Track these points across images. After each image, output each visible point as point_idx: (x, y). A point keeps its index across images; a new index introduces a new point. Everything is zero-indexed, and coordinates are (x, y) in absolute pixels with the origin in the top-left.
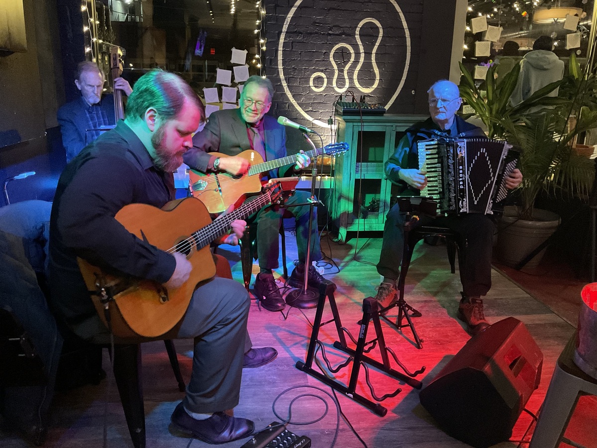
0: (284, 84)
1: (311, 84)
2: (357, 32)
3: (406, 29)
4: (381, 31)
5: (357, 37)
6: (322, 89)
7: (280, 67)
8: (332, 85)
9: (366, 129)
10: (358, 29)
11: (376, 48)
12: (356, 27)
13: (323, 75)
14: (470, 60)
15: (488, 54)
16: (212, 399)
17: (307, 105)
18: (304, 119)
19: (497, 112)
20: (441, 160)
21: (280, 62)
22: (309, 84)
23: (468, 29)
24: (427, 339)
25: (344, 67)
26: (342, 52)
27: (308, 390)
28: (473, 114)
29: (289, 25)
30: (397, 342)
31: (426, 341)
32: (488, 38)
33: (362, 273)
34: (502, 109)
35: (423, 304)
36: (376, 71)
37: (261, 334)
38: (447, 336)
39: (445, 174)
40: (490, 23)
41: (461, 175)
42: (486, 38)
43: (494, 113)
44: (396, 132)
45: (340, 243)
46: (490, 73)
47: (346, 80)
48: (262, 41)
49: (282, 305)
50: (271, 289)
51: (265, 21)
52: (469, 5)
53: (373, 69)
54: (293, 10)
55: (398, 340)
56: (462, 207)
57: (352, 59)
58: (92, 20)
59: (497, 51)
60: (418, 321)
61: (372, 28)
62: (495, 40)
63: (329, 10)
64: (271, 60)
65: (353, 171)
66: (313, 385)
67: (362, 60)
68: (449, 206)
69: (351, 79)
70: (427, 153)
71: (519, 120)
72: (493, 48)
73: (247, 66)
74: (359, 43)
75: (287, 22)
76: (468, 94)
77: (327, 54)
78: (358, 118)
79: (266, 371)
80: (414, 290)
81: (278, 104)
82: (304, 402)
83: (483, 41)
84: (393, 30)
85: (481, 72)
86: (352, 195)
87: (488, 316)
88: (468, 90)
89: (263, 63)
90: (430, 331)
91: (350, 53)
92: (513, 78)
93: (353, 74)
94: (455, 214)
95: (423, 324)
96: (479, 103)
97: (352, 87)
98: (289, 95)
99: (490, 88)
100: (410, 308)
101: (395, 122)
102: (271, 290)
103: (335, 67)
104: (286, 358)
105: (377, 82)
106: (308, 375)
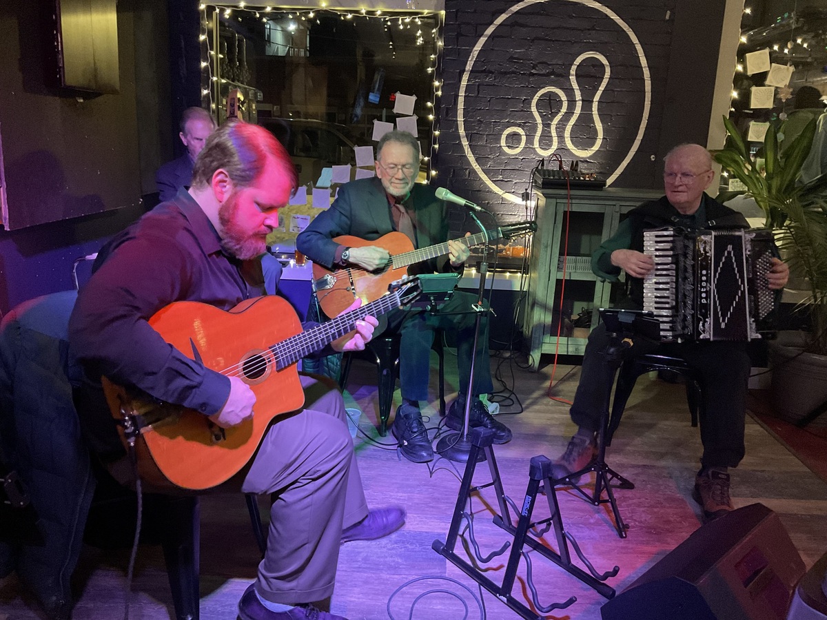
0: (465, 143)
1: (503, 143)
2: (573, 71)
3: (645, 67)
4: (608, 70)
5: (573, 78)
6: (518, 151)
7: (460, 119)
8: (533, 145)
9: (575, 209)
10: (574, 68)
11: (599, 94)
12: (572, 64)
13: (520, 131)
14: (742, 113)
15: (769, 105)
16: (293, 584)
17: (496, 172)
18: (491, 192)
19: (779, 191)
20: (676, 260)
21: (460, 112)
22: (500, 143)
23: (740, 68)
24: (637, 523)
25: (552, 121)
26: (550, 100)
27: (444, 584)
28: (742, 193)
29: (475, 61)
30: (590, 523)
31: (633, 527)
32: (771, 82)
33: (556, 416)
34: (788, 186)
35: (640, 470)
36: (599, 126)
37: (392, 494)
38: (668, 522)
39: (680, 280)
40: (774, 58)
41: (704, 284)
42: (767, 82)
43: (774, 191)
44: (621, 214)
45: (530, 370)
46: (772, 135)
47: (554, 138)
48: (437, 83)
49: (428, 454)
50: (415, 430)
51: (442, 56)
52: (743, 33)
53: (594, 123)
54: (482, 40)
55: (592, 521)
56: (704, 331)
57: (564, 110)
58: (213, 53)
59: (784, 101)
60: (627, 496)
61: (594, 66)
62: (781, 85)
63: (533, 40)
64: (448, 109)
65: (554, 268)
66: (452, 577)
67: (578, 110)
68: (684, 327)
69: (561, 137)
70: (657, 247)
71: (813, 203)
72: (778, 96)
73: (415, 118)
74: (575, 86)
75: (473, 57)
76: (736, 162)
77: (527, 102)
78: (563, 192)
79: (390, 549)
80: (628, 448)
81: (454, 170)
82: (434, 601)
83: (764, 85)
84: (626, 69)
85: (757, 132)
86: (551, 302)
87: (738, 496)
88: (736, 157)
89: (437, 115)
90: (644, 511)
91: (561, 102)
92: (805, 143)
93: (565, 130)
94: (692, 340)
95: (634, 501)
96: (753, 177)
97: (562, 148)
98: (471, 158)
99: (770, 155)
100: (615, 475)
101: (618, 200)
102: (415, 432)
103: (539, 120)
104: (421, 533)
105: (599, 142)
106: (447, 561)
